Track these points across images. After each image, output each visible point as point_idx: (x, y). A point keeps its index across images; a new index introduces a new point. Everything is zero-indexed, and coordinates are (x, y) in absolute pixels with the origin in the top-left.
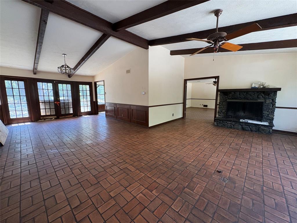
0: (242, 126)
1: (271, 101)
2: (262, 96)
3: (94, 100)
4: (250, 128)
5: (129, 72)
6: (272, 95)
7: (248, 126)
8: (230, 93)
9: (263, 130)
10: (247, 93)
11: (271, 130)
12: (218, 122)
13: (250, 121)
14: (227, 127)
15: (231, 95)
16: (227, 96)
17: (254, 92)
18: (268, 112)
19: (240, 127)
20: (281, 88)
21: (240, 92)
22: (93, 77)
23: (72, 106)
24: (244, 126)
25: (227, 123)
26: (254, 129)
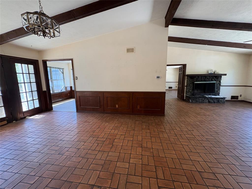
0: (208, 100)
1: (219, 82)
2: (214, 79)
3: (44, 89)
4: (213, 101)
5: (133, 51)
6: (219, 78)
7: (212, 99)
8: (195, 78)
9: (221, 101)
10: (205, 77)
11: (225, 101)
12: (192, 99)
13: (213, 97)
14: (199, 102)
15: (195, 79)
16: (192, 80)
17: (210, 76)
18: (217, 89)
19: (207, 101)
20: (226, 74)
21: (201, 76)
22: (40, 52)
23: (4, 104)
24: (210, 100)
25: (199, 99)
26: (216, 101)
